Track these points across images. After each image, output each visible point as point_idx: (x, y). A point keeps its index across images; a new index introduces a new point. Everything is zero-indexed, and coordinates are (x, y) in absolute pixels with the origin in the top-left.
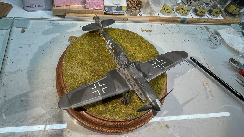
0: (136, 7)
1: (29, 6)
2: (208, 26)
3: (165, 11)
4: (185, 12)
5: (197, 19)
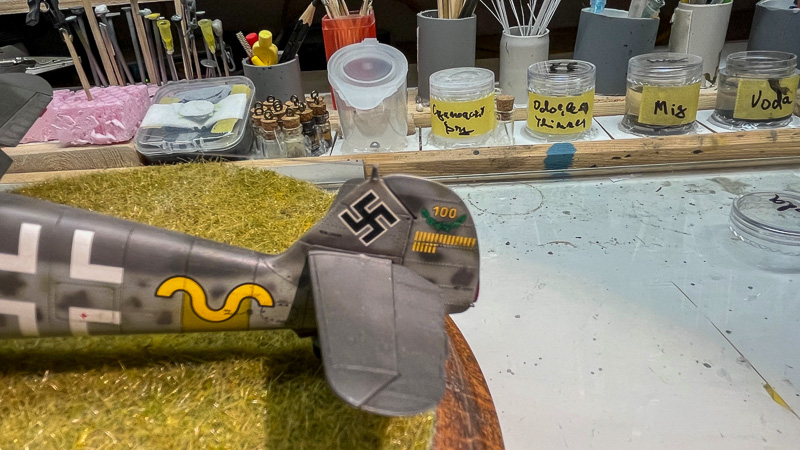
3: (449, 130)
4: (557, 117)
5: (639, 144)
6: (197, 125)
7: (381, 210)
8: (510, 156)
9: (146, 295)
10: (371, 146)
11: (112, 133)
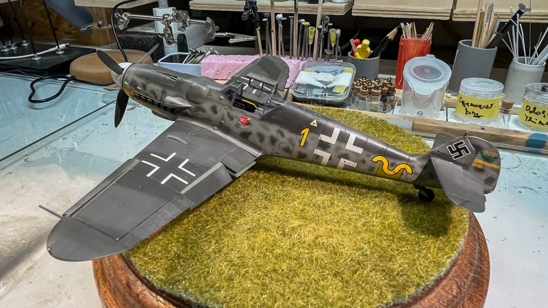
3: (467, 112)
4: (540, 118)
6: (323, 86)
7: (465, 148)
8: (504, 135)
9: (368, 160)
10: (418, 113)
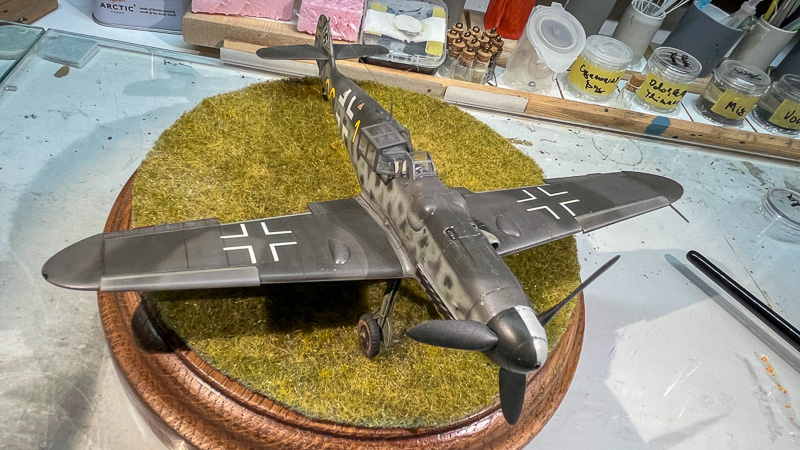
0: (480, 52)
1: (109, 6)
2: (756, 163)
3: (588, 85)
4: (664, 96)
5: (711, 129)
6: (407, 39)
11: (345, 32)
